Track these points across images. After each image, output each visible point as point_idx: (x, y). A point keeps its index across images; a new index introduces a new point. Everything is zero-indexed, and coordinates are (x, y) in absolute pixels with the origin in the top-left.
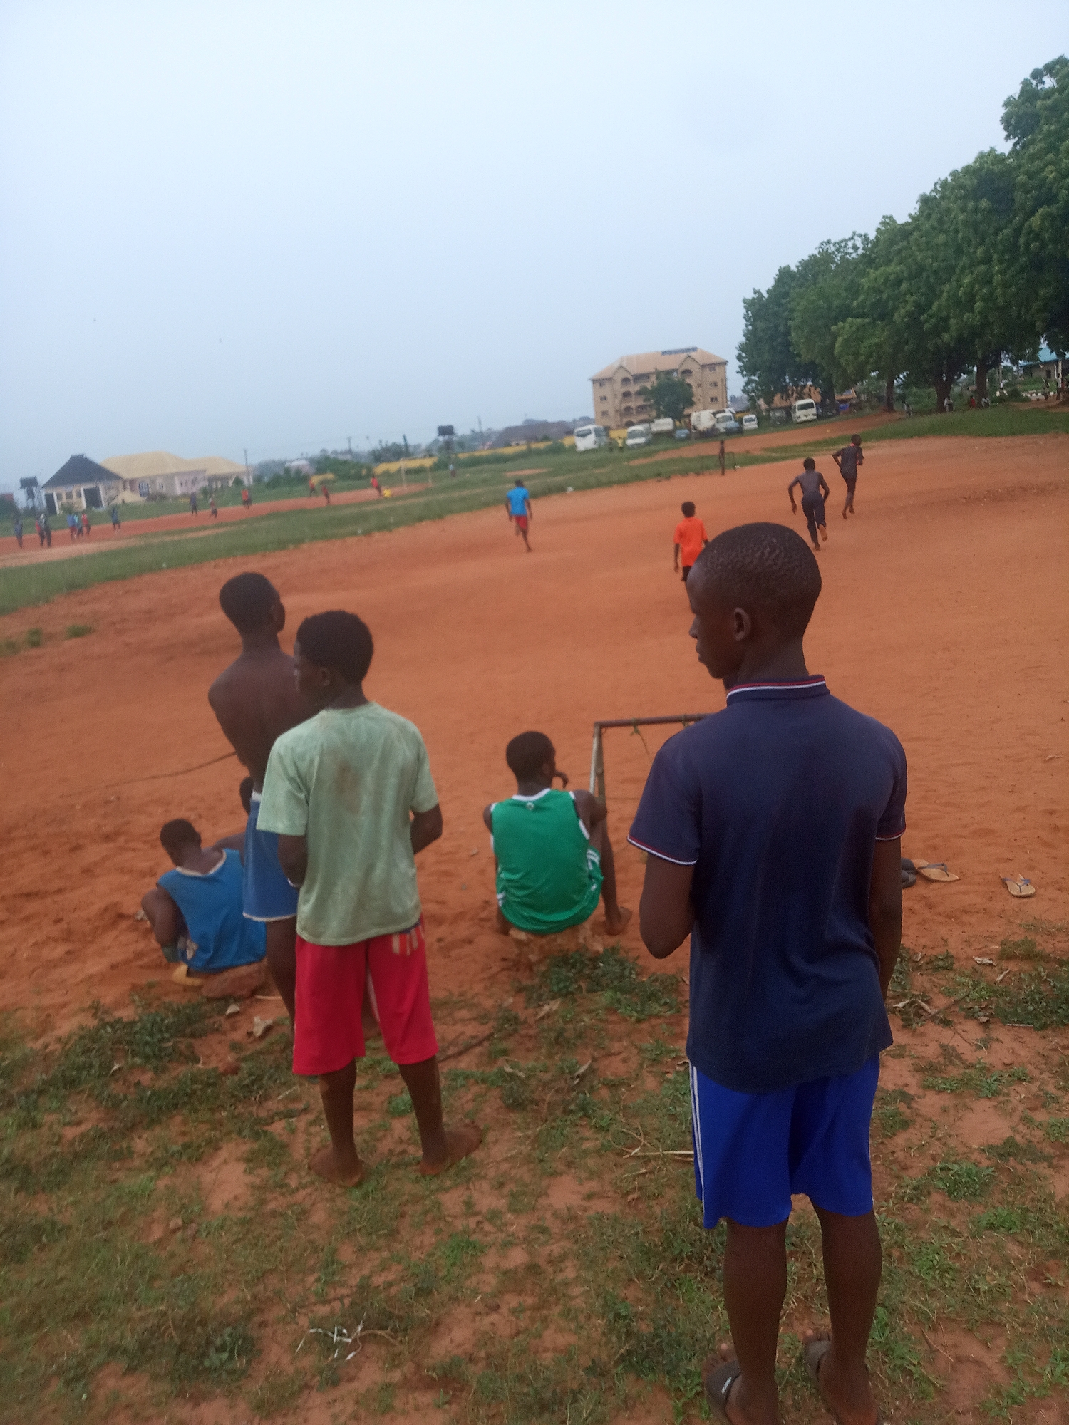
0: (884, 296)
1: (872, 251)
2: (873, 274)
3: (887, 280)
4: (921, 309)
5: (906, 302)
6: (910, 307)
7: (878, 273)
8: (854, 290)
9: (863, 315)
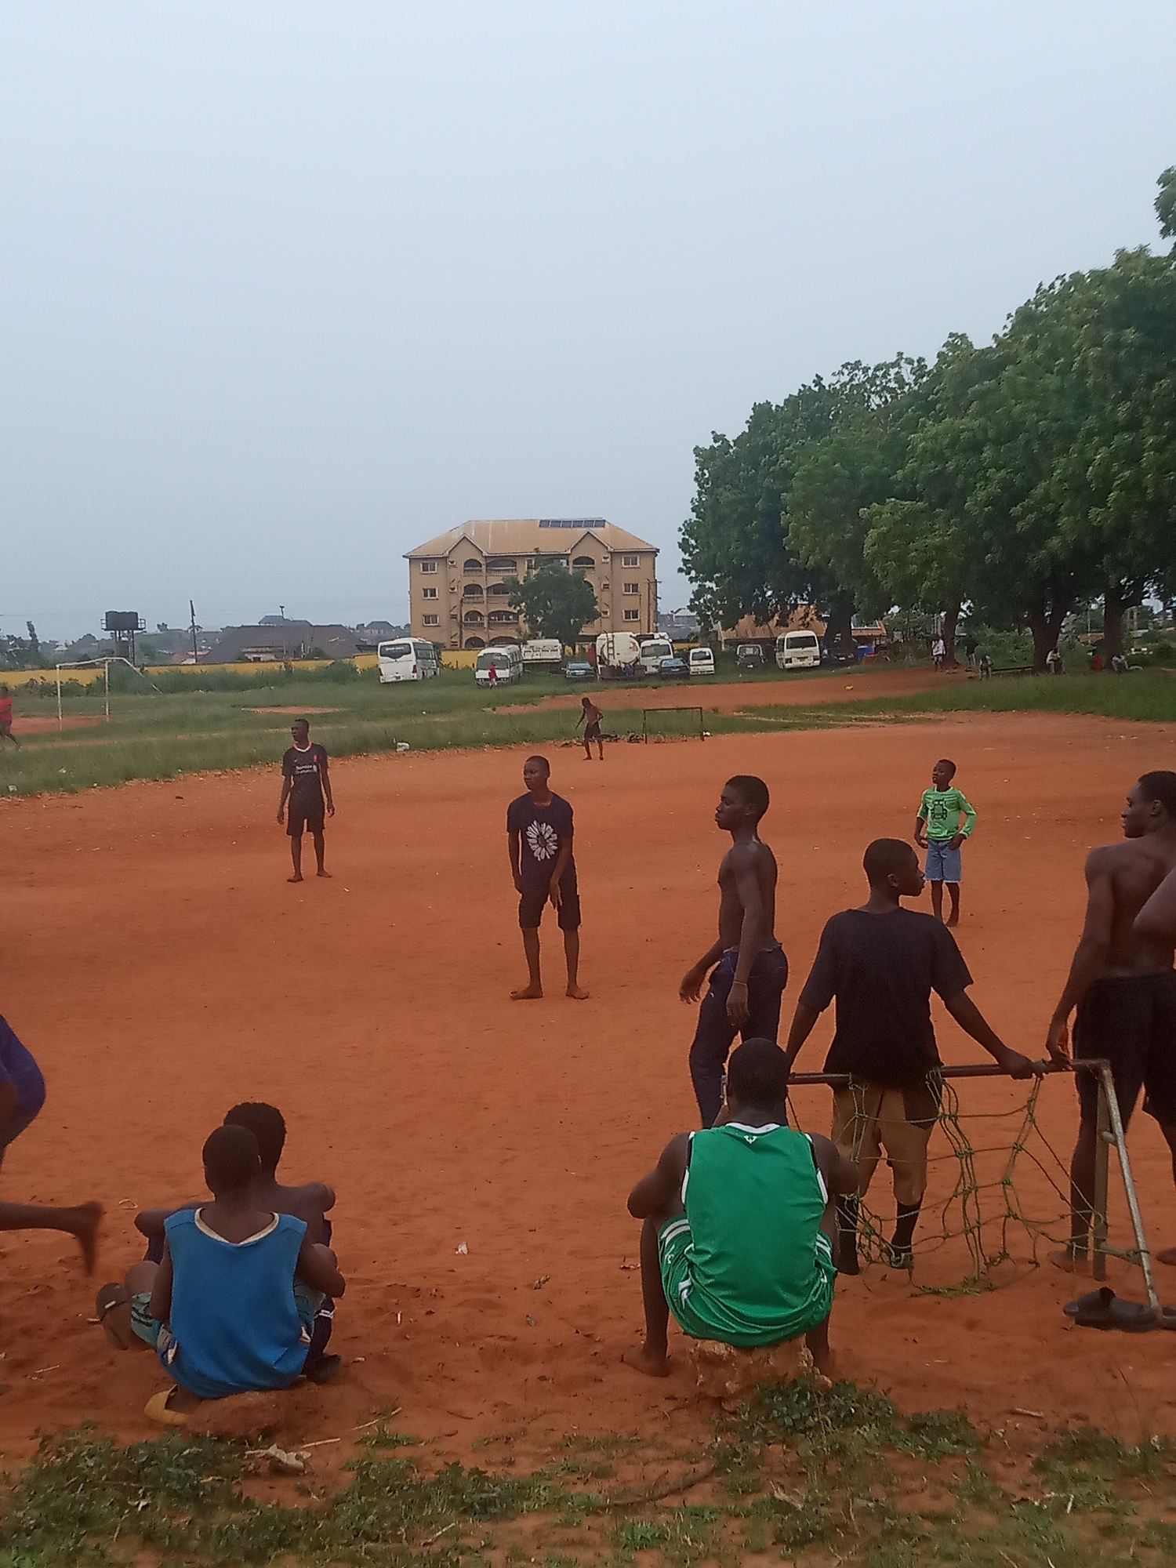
0: (951, 466)
1: (930, 388)
2: (932, 428)
3: (955, 441)
4: (1013, 494)
5: (987, 479)
6: (994, 489)
7: (941, 427)
8: (898, 451)
9: (913, 496)
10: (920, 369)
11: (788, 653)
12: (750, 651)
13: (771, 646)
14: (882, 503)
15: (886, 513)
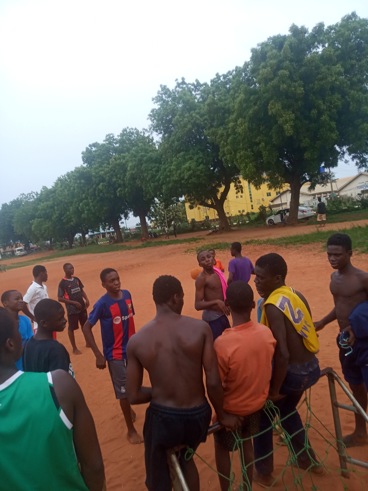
0: (47, 211)
1: (40, 197)
2: (42, 204)
3: (48, 206)
9: (41, 218)
10: (37, 194)
11: (17, 252)
12: (9, 253)
13: (13, 252)
14: (34, 220)
15: (35, 221)
